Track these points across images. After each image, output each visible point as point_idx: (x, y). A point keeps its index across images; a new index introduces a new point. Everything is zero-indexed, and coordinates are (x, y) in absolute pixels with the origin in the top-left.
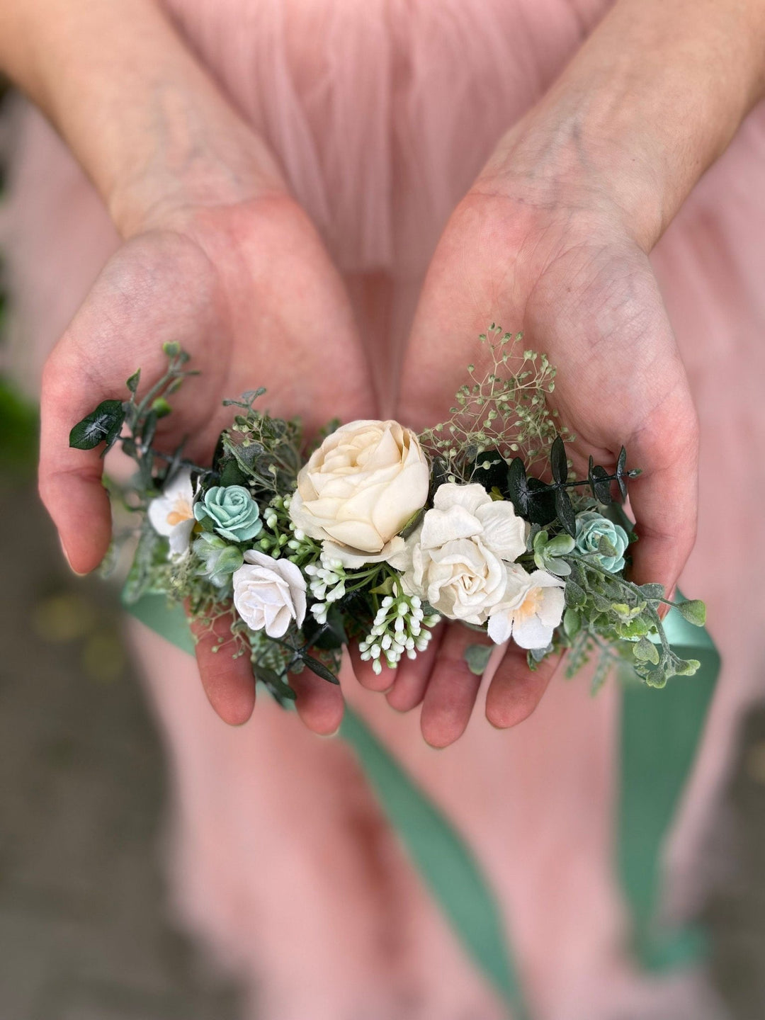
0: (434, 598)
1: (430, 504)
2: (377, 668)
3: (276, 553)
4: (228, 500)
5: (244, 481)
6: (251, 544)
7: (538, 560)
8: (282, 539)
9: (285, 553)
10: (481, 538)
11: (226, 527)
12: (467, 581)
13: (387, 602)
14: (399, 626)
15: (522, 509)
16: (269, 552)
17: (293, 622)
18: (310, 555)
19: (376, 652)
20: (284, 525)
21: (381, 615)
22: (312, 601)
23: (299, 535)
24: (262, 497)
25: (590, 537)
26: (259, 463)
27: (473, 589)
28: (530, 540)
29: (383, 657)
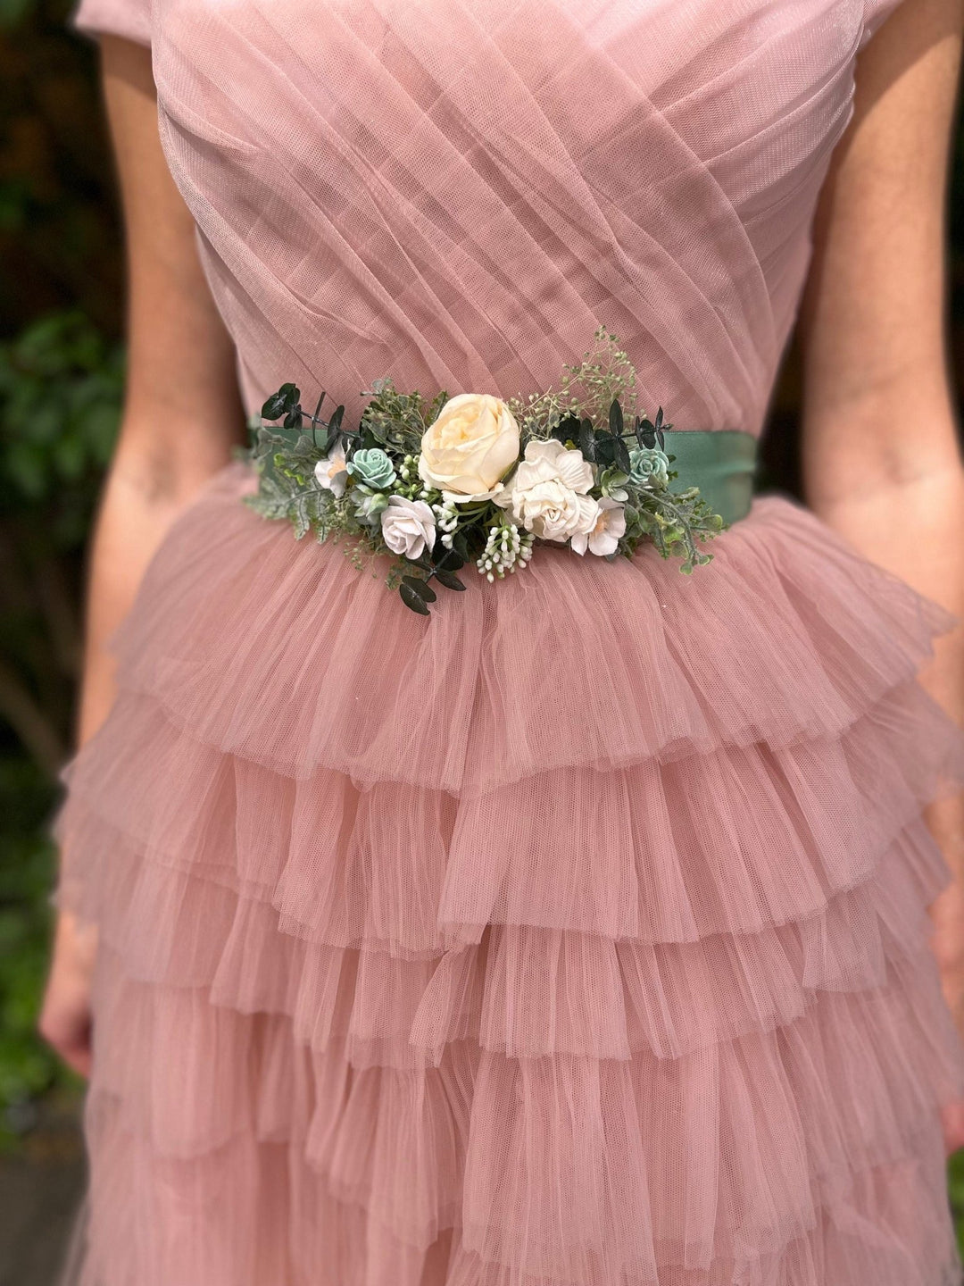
0: (528, 526)
1: (521, 457)
2: (490, 578)
3: (411, 497)
4: (369, 456)
5: (382, 447)
6: (393, 489)
7: (604, 491)
8: (413, 488)
9: (416, 498)
10: (560, 479)
11: (369, 477)
12: (552, 513)
13: (494, 531)
14: (504, 547)
15: (591, 457)
16: (406, 496)
17: (426, 547)
18: (436, 498)
19: (489, 565)
20: (415, 478)
21: (491, 539)
22: (440, 533)
23: (427, 486)
24: (396, 458)
26: (389, 432)
27: (556, 518)
28: (596, 477)
29: (494, 571)
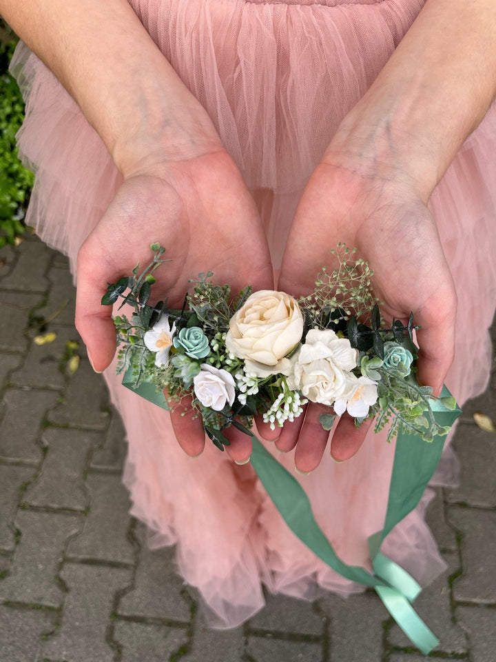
0: (306, 393)
1: (303, 341)
2: (273, 427)
3: (219, 366)
4: (192, 336)
5: (200, 325)
6: (204, 361)
7: (363, 371)
8: (222, 358)
9: (223, 366)
10: (332, 358)
11: (191, 351)
12: (325, 385)
13: (281, 396)
14: (287, 407)
15: (355, 344)
16: (214, 365)
17: (227, 403)
18: (239, 366)
19: (272, 419)
20: (222, 350)
21: (277, 403)
22: (238, 392)
23: (232, 357)
24: (210, 333)
25: (392, 357)
26: (209, 314)
27: (328, 389)
28: (359, 360)
29: (276, 422)
